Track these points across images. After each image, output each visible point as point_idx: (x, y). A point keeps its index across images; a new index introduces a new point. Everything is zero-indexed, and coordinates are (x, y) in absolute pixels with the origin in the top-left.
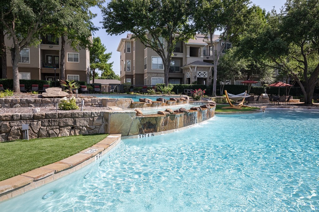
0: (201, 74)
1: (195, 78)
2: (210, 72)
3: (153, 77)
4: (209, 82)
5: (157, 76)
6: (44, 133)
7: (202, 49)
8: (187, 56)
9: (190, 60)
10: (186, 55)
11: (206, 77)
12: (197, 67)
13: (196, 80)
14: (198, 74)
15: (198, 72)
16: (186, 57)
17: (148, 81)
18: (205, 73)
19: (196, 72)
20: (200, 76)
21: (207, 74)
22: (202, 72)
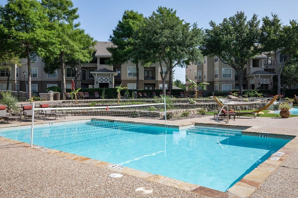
0: (264, 81)
1: (259, 84)
2: (271, 79)
3: (224, 84)
4: (270, 87)
5: (226, 84)
6: (249, 109)
7: (263, 60)
8: (251, 67)
9: (253, 70)
10: (249, 66)
11: (268, 83)
12: (261, 76)
13: (260, 86)
14: (262, 81)
15: (261, 80)
16: (249, 68)
17: (219, 87)
18: (267, 80)
19: (260, 80)
20: (263, 83)
21: (269, 81)
22: (265, 80)
